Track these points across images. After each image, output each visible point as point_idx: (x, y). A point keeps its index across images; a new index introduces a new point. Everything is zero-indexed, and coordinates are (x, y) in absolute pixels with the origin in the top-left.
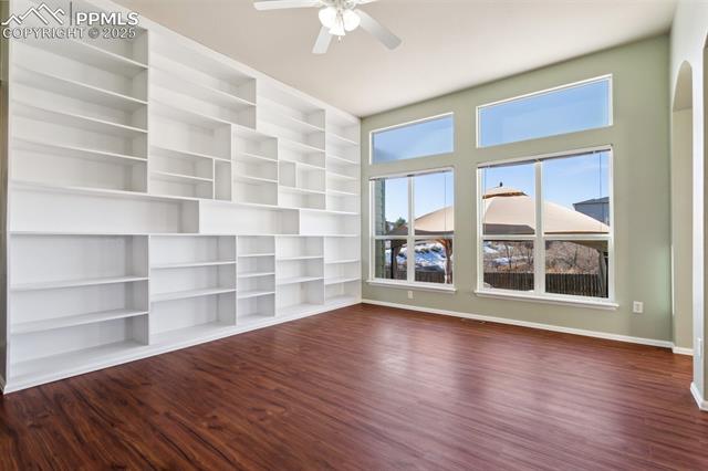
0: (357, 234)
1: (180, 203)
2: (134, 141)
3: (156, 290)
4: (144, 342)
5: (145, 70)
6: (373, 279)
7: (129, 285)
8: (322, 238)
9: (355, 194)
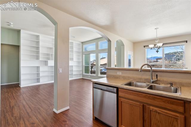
0: (81, 65)
1: (46, 61)
2: (38, 52)
3: (41, 75)
4: (39, 82)
5: (39, 41)
6: (84, 74)
7: (37, 73)
8: (73, 66)
9: (81, 57)
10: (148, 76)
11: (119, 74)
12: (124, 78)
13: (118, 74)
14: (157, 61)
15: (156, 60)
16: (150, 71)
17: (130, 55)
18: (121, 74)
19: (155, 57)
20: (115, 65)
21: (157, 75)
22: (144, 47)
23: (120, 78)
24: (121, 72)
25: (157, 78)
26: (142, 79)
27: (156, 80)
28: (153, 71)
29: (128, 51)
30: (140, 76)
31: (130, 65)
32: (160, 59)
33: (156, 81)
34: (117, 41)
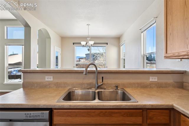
10: (91, 80)
11: (49, 80)
12: (58, 86)
13: (46, 80)
14: (80, 61)
15: (78, 60)
16: (95, 73)
17: (57, 52)
18: (52, 80)
19: (78, 57)
20: (37, 65)
21: (103, 77)
22: (74, 44)
23: (50, 87)
24: (52, 77)
25: (103, 81)
26: (84, 84)
27: (102, 83)
28: (98, 73)
29: (55, 47)
30: (80, 81)
31: (58, 64)
32: (82, 58)
33: (102, 85)
34: (40, 31)
